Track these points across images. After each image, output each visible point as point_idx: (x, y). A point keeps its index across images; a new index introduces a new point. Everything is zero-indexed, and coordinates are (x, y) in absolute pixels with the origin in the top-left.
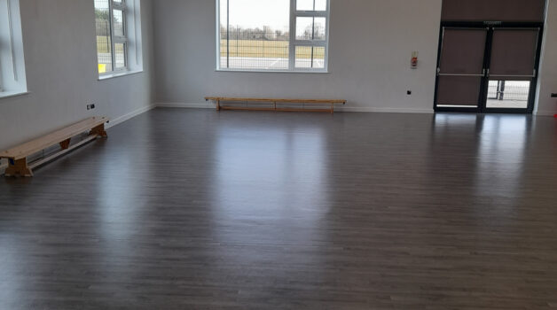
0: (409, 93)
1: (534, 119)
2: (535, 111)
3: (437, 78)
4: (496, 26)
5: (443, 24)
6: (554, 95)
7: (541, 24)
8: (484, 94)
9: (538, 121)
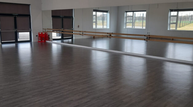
1: (33, 43)
2: (32, 41)
4: (17, 15)
6: (37, 36)
7: (30, 15)
8: (16, 37)
9: (34, 44)
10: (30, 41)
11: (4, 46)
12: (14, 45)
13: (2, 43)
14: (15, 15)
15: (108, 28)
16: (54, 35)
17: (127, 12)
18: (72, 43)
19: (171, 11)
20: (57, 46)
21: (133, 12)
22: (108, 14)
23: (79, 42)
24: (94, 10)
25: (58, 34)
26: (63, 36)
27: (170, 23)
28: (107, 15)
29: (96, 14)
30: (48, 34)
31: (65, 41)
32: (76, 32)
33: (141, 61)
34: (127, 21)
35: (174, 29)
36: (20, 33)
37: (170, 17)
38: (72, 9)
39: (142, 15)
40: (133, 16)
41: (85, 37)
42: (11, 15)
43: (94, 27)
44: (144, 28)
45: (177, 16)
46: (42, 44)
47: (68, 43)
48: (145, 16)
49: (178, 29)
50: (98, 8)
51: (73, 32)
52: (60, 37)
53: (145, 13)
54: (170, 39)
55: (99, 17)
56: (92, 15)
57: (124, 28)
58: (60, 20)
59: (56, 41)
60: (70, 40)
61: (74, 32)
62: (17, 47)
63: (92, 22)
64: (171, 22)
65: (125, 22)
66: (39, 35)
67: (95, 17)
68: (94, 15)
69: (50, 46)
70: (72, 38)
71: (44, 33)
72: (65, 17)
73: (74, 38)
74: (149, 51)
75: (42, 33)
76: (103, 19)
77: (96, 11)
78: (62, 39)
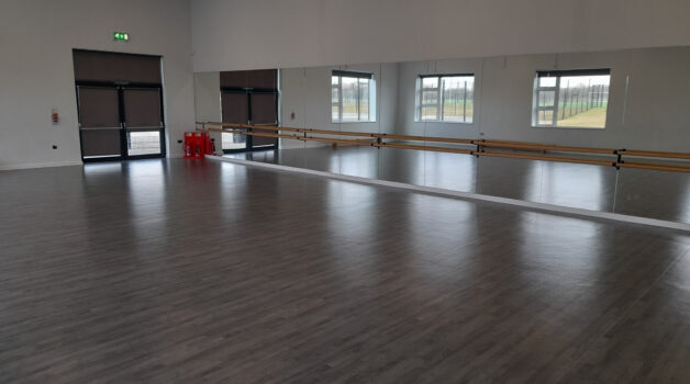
0: (55, 147)
1: (168, 161)
2: (168, 155)
3: (81, 132)
4: (125, 86)
5: (77, 83)
6: (180, 142)
7: (160, 86)
8: (124, 144)
9: (171, 163)
10: (161, 156)
11: (90, 169)
12: (117, 166)
13: (86, 162)
14: (121, 86)
15: (373, 119)
16: (228, 139)
17: (422, 77)
18: (275, 161)
19: (539, 76)
20: (236, 171)
21: (440, 76)
22: (373, 83)
23: (294, 159)
24: (336, 73)
25: (237, 136)
26: (250, 141)
27: (538, 109)
28: (369, 85)
29: (340, 81)
30: (211, 137)
31: (255, 154)
32: (285, 132)
33: (462, 210)
34: (424, 102)
35: (549, 123)
36: (133, 135)
37: (538, 92)
38: (276, 70)
39: (462, 86)
40: (438, 89)
41: (310, 145)
42: (109, 85)
43: (335, 116)
44: (469, 120)
45: (556, 89)
46: (193, 164)
47: (265, 160)
48: (470, 87)
49: (561, 123)
50: (346, 66)
51: (277, 132)
52: (243, 145)
53: (471, 80)
54: (539, 151)
55: (346, 90)
56: (329, 86)
57: (416, 120)
58: (243, 99)
59: (231, 157)
60: (271, 153)
61: (280, 132)
62: (125, 171)
63: (329, 105)
64: (541, 105)
65: (417, 103)
66: (187, 138)
67: (336, 90)
68: (335, 86)
69: (215, 169)
70: (275, 148)
71: (199, 135)
72: (257, 91)
73: (280, 147)
74: (484, 182)
75: (193, 134)
76: (359, 94)
77: (340, 73)
78: (249, 150)
